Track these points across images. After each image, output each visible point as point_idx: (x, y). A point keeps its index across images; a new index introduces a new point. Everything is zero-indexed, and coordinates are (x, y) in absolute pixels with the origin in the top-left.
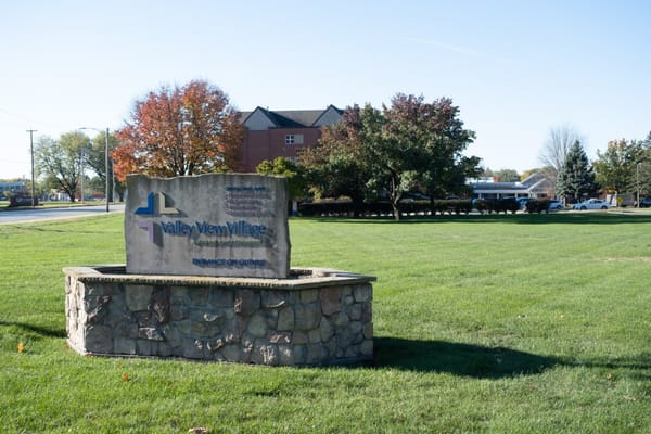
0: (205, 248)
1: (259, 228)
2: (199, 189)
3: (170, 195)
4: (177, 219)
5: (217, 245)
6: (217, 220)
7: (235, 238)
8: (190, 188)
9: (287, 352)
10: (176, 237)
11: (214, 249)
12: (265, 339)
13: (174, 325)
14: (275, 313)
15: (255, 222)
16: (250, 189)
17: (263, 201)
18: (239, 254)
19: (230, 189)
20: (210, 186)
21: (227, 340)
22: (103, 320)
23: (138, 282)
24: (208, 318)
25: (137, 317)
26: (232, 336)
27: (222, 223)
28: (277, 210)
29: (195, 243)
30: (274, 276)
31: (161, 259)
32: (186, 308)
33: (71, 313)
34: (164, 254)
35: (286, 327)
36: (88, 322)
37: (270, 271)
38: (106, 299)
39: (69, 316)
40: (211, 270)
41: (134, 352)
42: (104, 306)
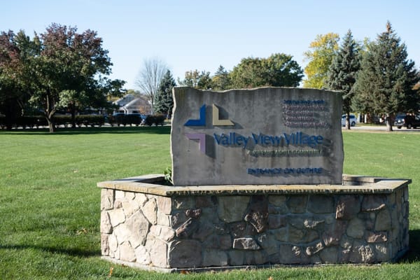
0: (260, 158)
1: (317, 139)
2: (256, 102)
3: (223, 107)
5: (273, 155)
6: (274, 131)
7: (292, 148)
8: (246, 101)
9: (384, 250)
10: (230, 148)
11: (270, 159)
12: (364, 240)
13: (271, 233)
14: (373, 216)
15: (312, 133)
16: (309, 103)
17: (321, 113)
18: (295, 163)
19: (289, 102)
21: (326, 244)
22: (192, 234)
23: (236, 193)
24: (309, 224)
25: (231, 229)
26: (331, 240)
27: (280, 135)
28: (334, 123)
29: (251, 154)
30: (331, 184)
31: (213, 170)
32: (284, 216)
33: (115, 231)
34: (217, 166)
35: (384, 227)
36: (175, 237)
37: (327, 178)
38: (197, 213)
39: (111, 232)
40: (267, 179)
41: (226, 263)
42: (195, 219)
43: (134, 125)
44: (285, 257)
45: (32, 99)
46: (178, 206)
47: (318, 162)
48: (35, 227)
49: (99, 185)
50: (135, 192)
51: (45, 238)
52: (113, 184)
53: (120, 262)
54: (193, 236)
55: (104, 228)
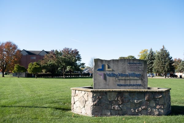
0: (121, 81)
1: (139, 75)
2: (119, 63)
3: (109, 65)
4: (112, 72)
5: (125, 80)
6: (125, 72)
7: (131, 78)
8: (116, 63)
9: (162, 111)
10: (111, 78)
11: (124, 81)
12: (155, 108)
13: (124, 105)
15: (137, 73)
16: (136, 63)
17: (140, 67)
18: (132, 82)
19: (130, 63)
21: (142, 108)
22: (99, 104)
23: (113, 91)
24: (137, 102)
25: (111, 103)
26: (144, 107)
27: (127, 73)
28: (144, 70)
29: (118, 79)
30: (144, 89)
31: (106, 84)
32: (128, 99)
33: (76, 103)
34: (107, 83)
35: (162, 104)
36: (93, 105)
37: (142, 87)
38: (100, 97)
39: (74, 103)
40: (123, 87)
41: (110, 114)
42: (100, 99)
43: (88, 76)
44: (129, 113)
45: (59, 69)
46: (95, 95)
47: (140, 82)
49: (71, 89)
50: (82, 91)
52: (75, 88)
53: (77, 113)
54: (99, 105)
55: (72, 102)
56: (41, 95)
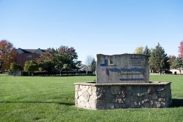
0: (123, 75)
1: (140, 69)
2: (121, 58)
4: (114, 67)
5: (127, 74)
6: (127, 67)
7: (133, 72)
8: (118, 58)
9: (164, 103)
10: (114, 72)
11: (126, 75)
12: (157, 100)
13: (128, 98)
14: (160, 92)
15: (139, 67)
16: (137, 58)
17: (142, 61)
18: (135, 77)
19: (132, 58)
20: (125, 57)
21: (145, 101)
22: (103, 98)
23: (116, 85)
24: (139, 95)
25: (115, 96)
26: (147, 100)
27: (129, 68)
28: (146, 64)
29: (120, 74)
30: (146, 83)
31: (109, 79)
32: (131, 92)
33: (80, 97)
35: (164, 96)
36: (98, 99)
37: (144, 81)
38: (104, 91)
39: (78, 98)
40: (126, 81)
41: (114, 107)
42: (104, 93)
43: (84, 74)
44: (132, 106)
46: (98, 89)
47: (141, 76)
48: (56, 98)
49: (75, 84)
50: (85, 85)
51: (59, 101)
53: (81, 107)
54: (103, 99)
55: (76, 97)
56: (43, 92)
